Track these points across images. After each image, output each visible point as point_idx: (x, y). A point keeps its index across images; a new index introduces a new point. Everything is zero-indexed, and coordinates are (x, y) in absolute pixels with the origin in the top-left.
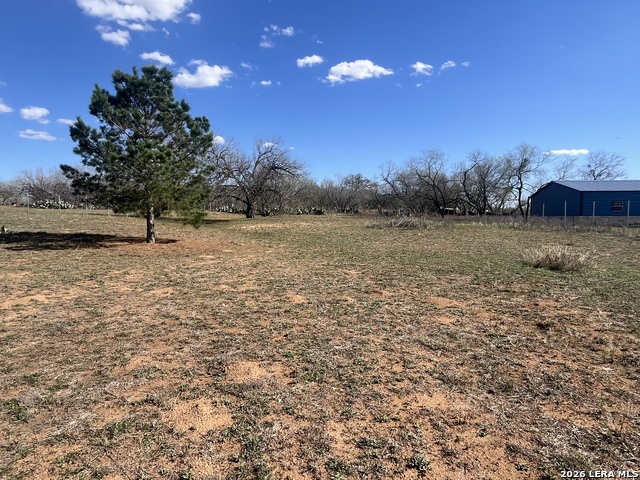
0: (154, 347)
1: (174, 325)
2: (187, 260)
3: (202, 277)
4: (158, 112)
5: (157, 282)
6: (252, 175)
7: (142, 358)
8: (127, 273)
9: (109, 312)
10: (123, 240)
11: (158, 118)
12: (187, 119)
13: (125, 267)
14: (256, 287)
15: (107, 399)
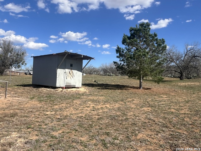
0: (146, 131)
1: (153, 124)
2: (156, 97)
3: (163, 104)
4: (144, 39)
5: (144, 105)
6: (183, 61)
7: (142, 135)
8: (133, 100)
9: (129, 114)
10: (131, 87)
11: (144, 41)
12: (157, 40)
13: (133, 98)
14: (189, 112)
15: (131, 148)
